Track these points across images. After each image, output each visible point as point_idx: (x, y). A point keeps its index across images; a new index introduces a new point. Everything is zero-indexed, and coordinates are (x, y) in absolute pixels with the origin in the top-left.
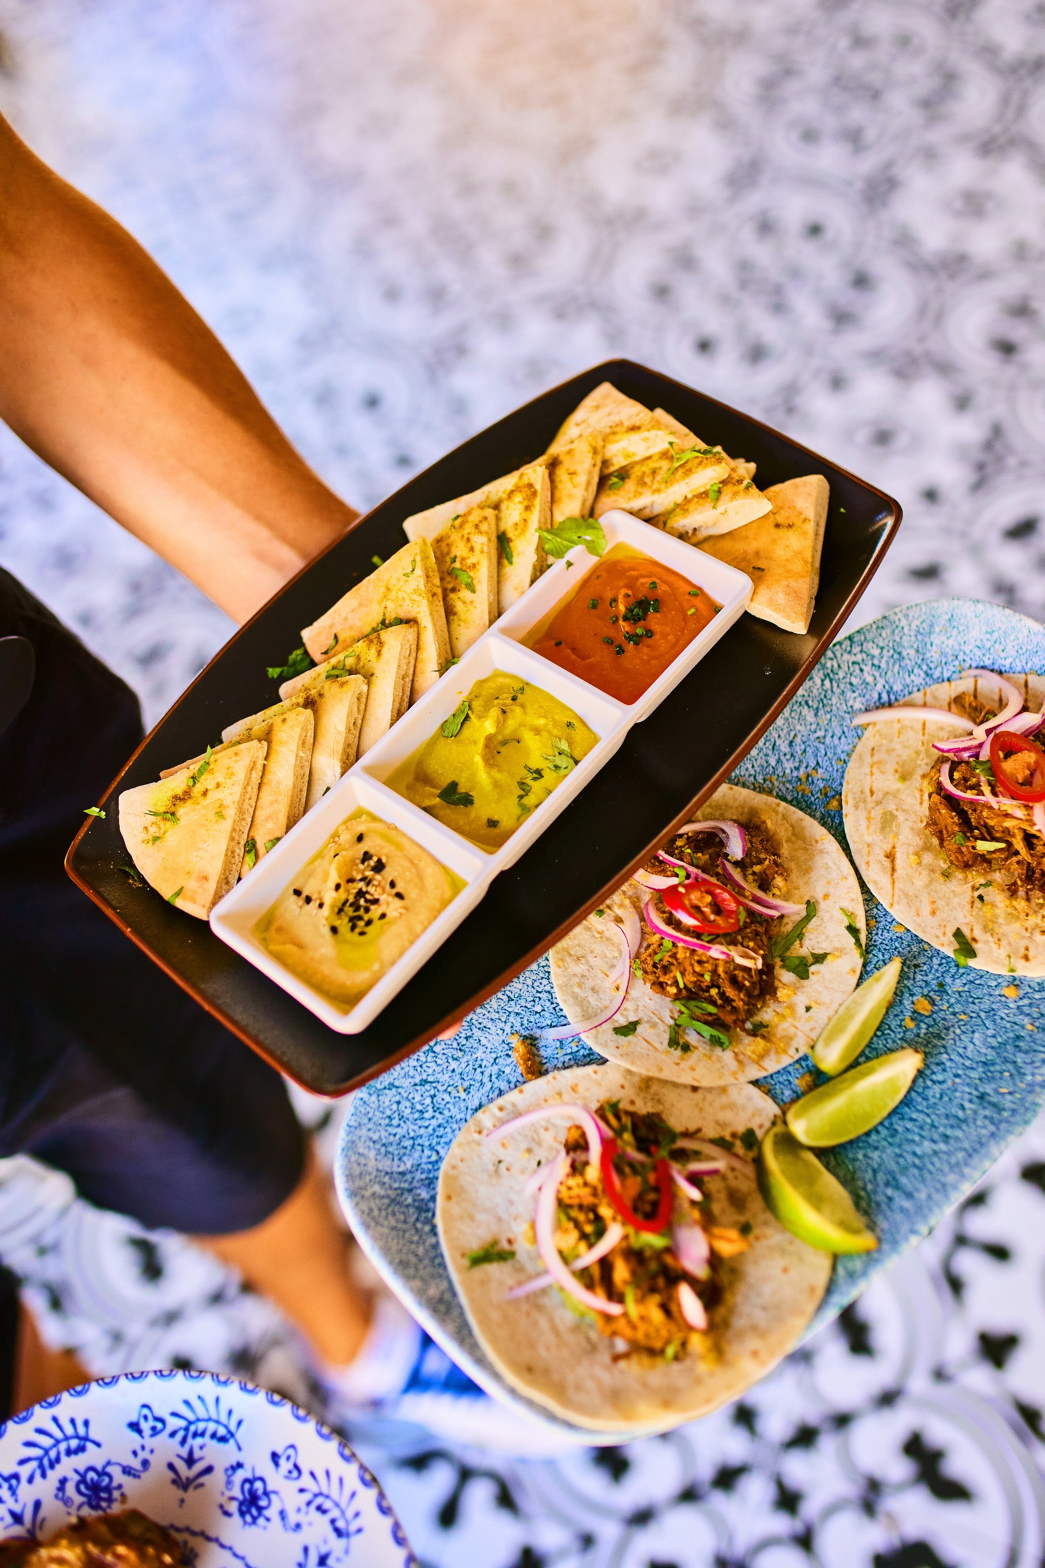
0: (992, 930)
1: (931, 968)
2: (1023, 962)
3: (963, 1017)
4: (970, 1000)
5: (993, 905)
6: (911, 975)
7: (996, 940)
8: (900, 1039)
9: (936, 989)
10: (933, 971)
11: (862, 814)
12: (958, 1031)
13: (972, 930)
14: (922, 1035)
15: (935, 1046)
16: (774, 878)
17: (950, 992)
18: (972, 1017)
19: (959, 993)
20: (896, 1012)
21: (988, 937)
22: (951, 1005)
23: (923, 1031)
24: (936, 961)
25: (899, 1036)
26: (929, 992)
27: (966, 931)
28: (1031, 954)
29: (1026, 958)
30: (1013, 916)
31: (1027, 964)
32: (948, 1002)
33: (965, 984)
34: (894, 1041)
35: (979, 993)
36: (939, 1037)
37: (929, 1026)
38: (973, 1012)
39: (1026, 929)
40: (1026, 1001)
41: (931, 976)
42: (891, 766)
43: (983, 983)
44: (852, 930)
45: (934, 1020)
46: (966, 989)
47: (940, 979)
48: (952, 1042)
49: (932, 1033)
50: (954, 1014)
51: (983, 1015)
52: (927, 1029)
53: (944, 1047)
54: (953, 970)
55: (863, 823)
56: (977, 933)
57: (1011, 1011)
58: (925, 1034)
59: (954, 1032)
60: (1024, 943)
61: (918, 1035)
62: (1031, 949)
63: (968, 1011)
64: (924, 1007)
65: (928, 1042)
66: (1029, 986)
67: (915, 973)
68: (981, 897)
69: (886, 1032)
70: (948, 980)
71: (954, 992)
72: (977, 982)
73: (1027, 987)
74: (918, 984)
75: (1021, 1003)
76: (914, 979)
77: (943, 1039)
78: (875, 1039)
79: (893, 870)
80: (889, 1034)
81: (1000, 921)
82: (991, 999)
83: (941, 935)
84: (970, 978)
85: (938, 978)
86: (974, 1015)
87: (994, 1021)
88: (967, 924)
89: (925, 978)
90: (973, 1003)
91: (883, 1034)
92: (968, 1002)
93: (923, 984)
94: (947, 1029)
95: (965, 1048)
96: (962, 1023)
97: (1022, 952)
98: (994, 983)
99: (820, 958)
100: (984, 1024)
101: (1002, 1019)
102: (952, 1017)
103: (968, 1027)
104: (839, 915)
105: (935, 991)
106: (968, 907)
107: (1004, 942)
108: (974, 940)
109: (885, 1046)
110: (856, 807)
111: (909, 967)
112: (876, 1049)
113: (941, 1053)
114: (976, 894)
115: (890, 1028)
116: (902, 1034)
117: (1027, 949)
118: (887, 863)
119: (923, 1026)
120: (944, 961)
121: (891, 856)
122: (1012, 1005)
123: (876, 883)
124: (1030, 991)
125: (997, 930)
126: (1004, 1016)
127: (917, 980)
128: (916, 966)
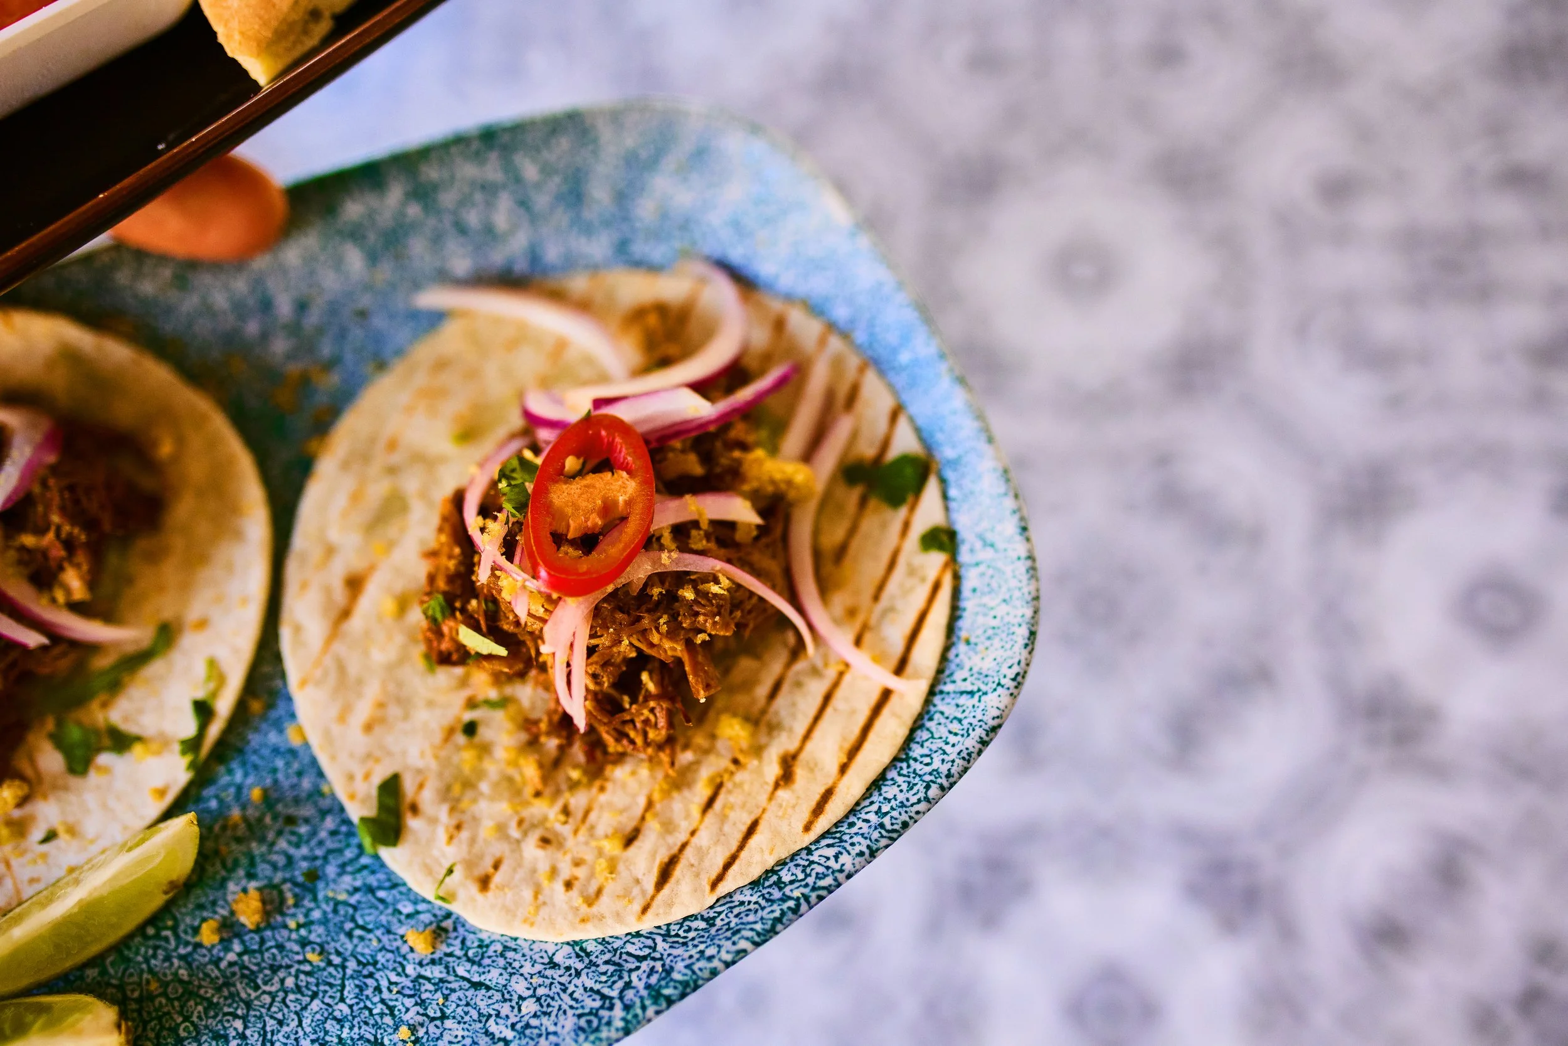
0: (458, 800)
1: (314, 833)
2: (473, 889)
3: (313, 957)
4: (349, 926)
5: (485, 749)
6: (271, 836)
7: (454, 822)
8: (182, 958)
9: (300, 879)
10: (313, 842)
11: (348, 483)
12: (290, 982)
13: (421, 786)
14: (223, 965)
15: (234, 996)
16: (61, 569)
17: (321, 896)
18: (330, 963)
19: (337, 903)
20: (203, 900)
21: (443, 813)
22: (308, 924)
23: (231, 957)
24: (330, 823)
25: (182, 951)
26: (285, 881)
27: (409, 786)
28: (497, 879)
29: (484, 883)
30: (511, 787)
31: (479, 897)
32: (306, 915)
33: (356, 890)
34: (168, 958)
35: (366, 917)
36: (251, 980)
37: (246, 951)
38: (338, 953)
39: (520, 822)
40: (436, 972)
41: (304, 850)
42: (456, 406)
43: (389, 899)
44: (203, 710)
45: (263, 941)
46: (353, 900)
47: (319, 863)
48: (267, 999)
49: (244, 967)
50: (304, 943)
51: (352, 965)
52: (240, 955)
53: (248, 1005)
54: (349, 854)
55: (341, 500)
56: (427, 798)
57: (402, 980)
58: (231, 964)
59: (282, 981)
60: (498, 848)
61: (217, 962)
62: (504, 868)
63: (330, 948)
64: (249, 912)
65: (227, 984)
66: (463, 942)
67: (280, 833)
68: (470, 729)
69: (167, 933)
70: (331, 870)
71: (327, 900)
72: (381, 894)
73: (458, 942)
74: (274, 857)
75: (427, 972)
76: (272, 844)
77: (257, 988)
78: (138, 939)
79: (345, 614)
80: (166, 939)
81: (484, 787)
82: (385, 939)
83: (359, 776)
84: (372, 880)
85: (315, 858)
86: (337, 960)
87: (361, 989)
88: (419, 771)
89: (292, 851)
90: (350, 935)
91: (157, 936)
92: (342, 929)
93: (281, 861)
94: (274, 969)
95: (281, 1023)
96: (307, 968)
97: (487, 866)
98: (407, 908)
99: (121, 741)
100: (343, 986)
101: (378, 989)
102: (296, 948)
103: (312, 980)
104: (200, 669)
105: (296, 884)
106: (438, 737)
107: (465, 835)
108: (414, 809)
109: (147, 961)
110: (345, 466)
111: (275, 818)
112: (128, 960)
113: (235, 1016)
114: (468, 716)
115: (174, 929)
116: (189, 949)
117: (496, 866)
118: (340, 595)
119: (237, 947)
120: (344, 829)
121: (355, 584)
122: (410, 969)
123: (298, 629)
124: (459, 953)
125: (464, 804)
126: (384, 983)
127: (277, 848)
128: (291, 820)
